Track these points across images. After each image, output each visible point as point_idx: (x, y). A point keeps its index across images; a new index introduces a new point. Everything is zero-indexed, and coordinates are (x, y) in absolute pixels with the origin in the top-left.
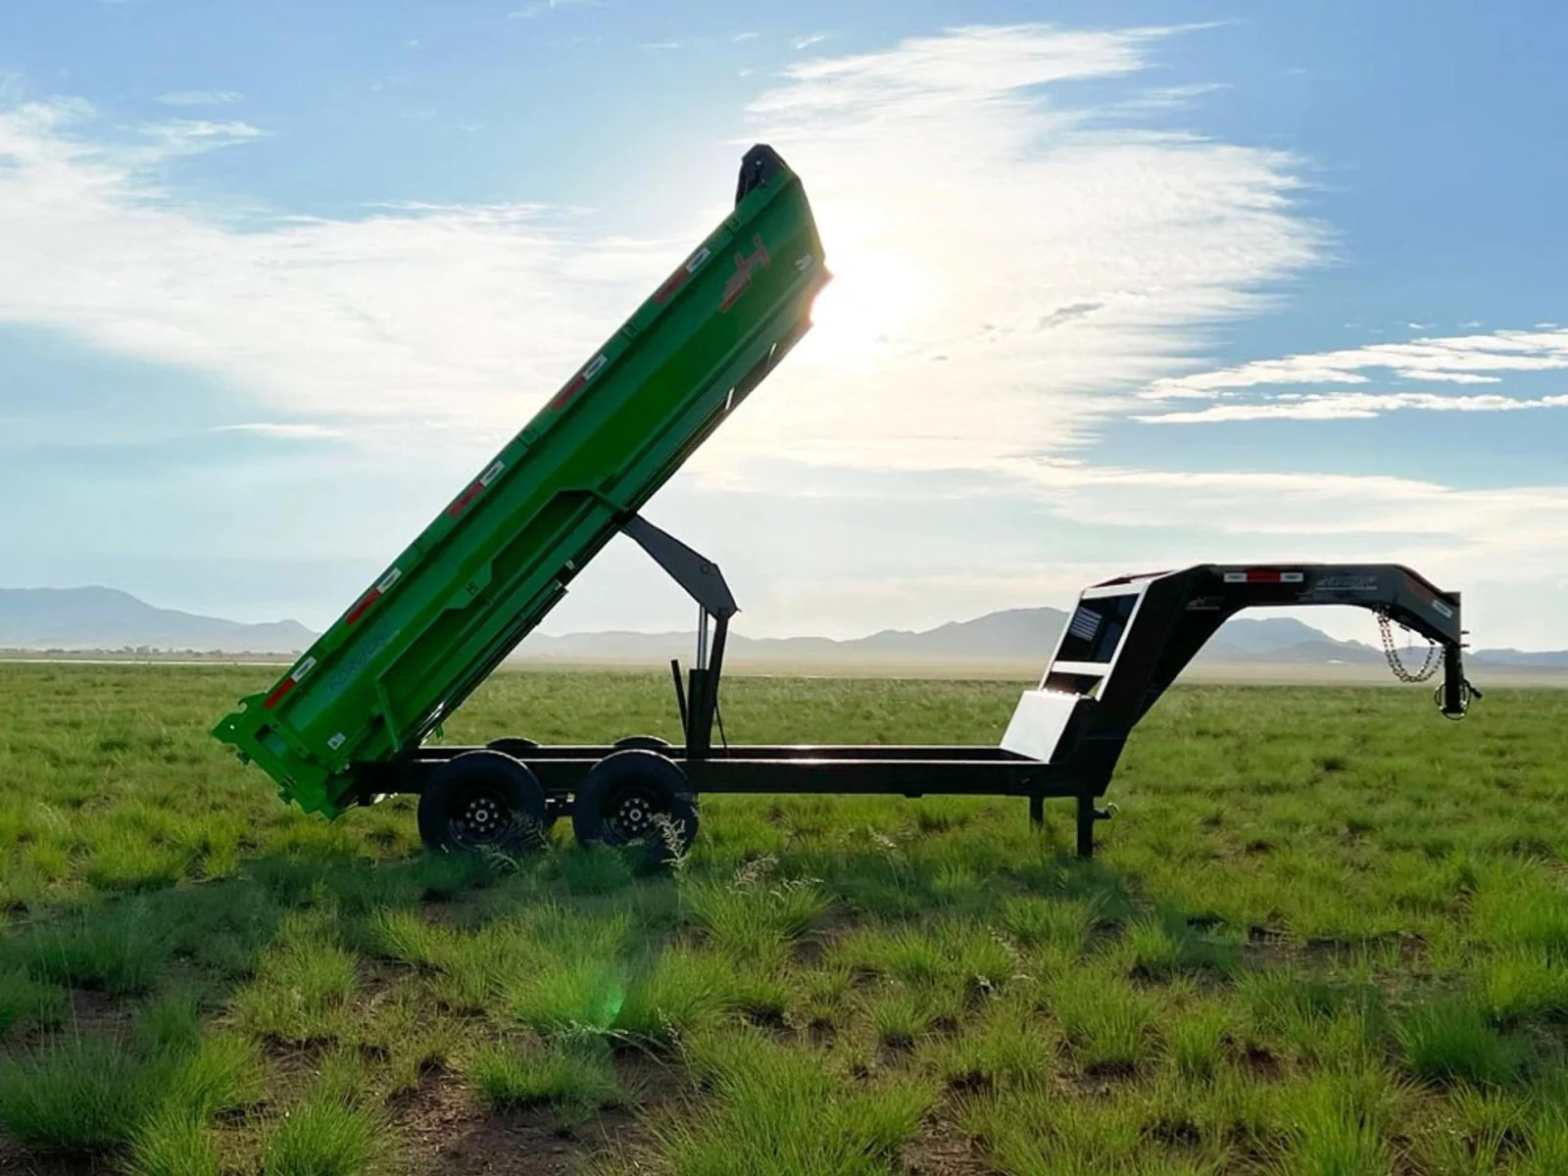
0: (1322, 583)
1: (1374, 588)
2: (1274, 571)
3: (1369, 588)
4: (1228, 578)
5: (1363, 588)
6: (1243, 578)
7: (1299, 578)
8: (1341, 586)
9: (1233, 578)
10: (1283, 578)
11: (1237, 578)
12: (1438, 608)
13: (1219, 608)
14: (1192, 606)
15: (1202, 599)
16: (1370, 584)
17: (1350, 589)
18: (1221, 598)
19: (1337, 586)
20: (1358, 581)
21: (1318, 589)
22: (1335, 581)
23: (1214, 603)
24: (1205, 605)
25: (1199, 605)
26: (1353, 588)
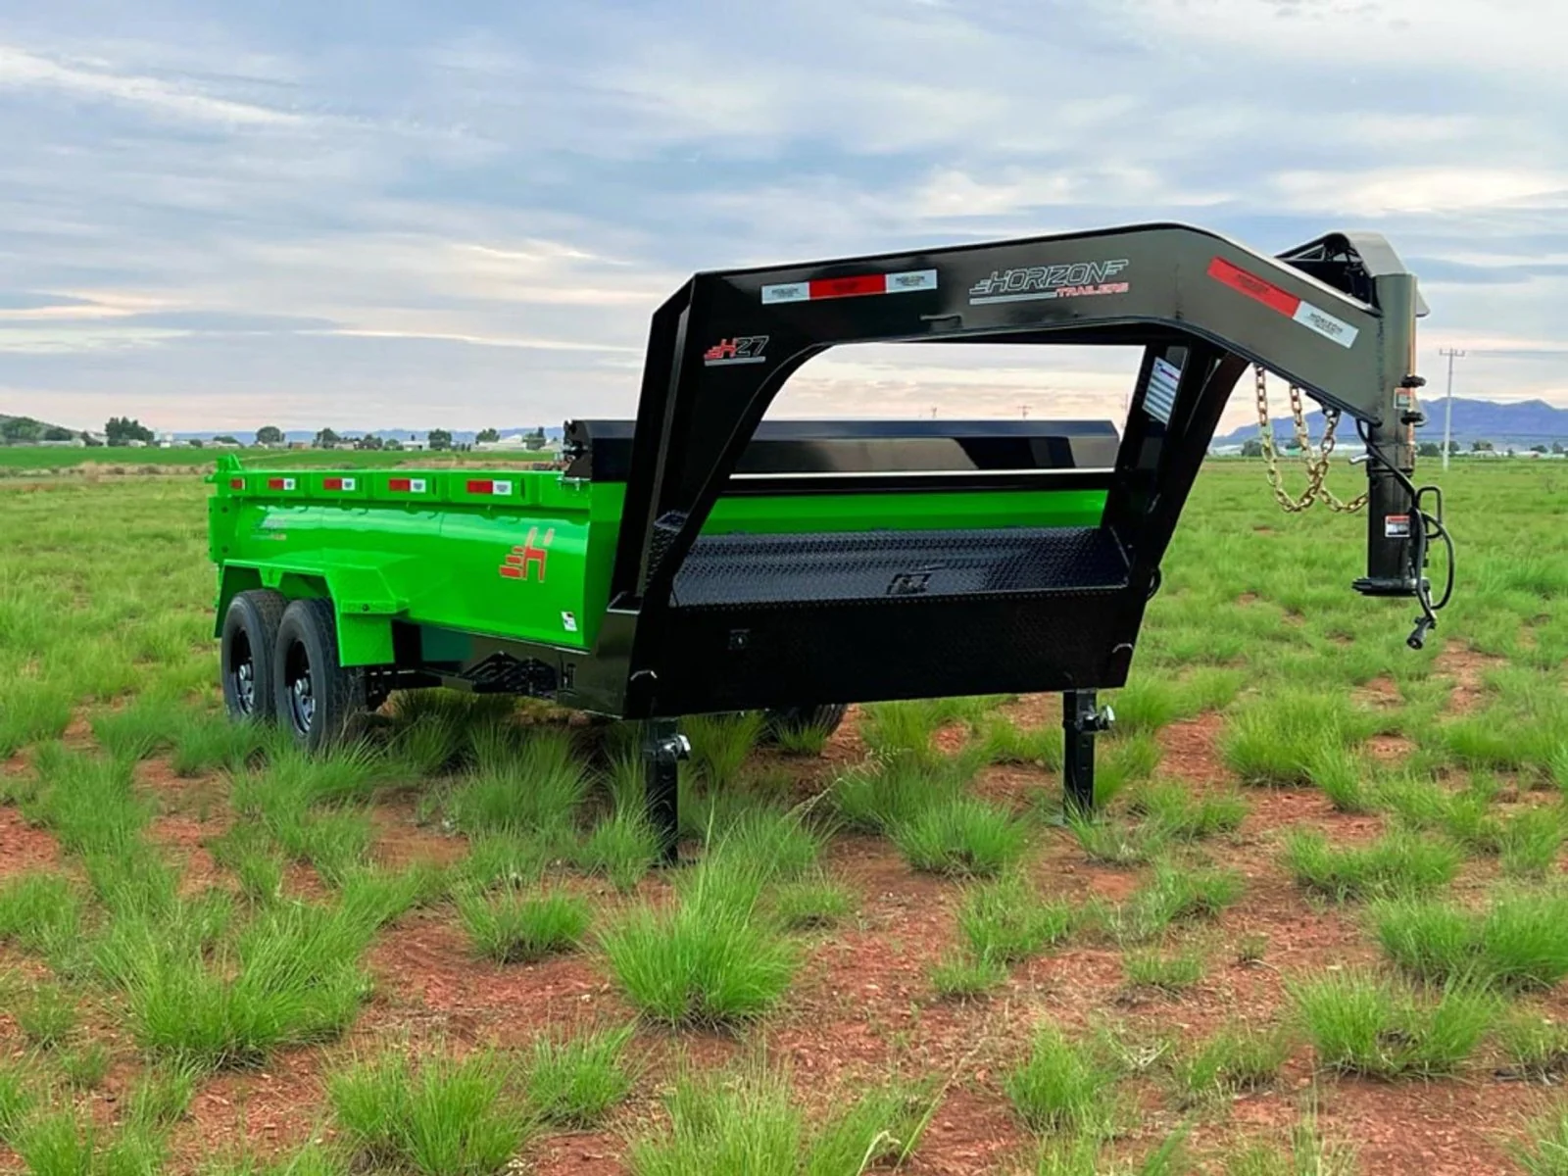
0: (986, 285)
1: (1124, 287)
2: (867, 269)
3: (1105, 289)
4: (769, 296)
5: (1090, 290)
6: (802, 293)
7: (929, 280)
8: (1032, 290)
9: (782, 293)
10: (893, 284)
11: (790, 293)
12: (1311, 325)
13: (763, 359)
14: (714, 358)
15: (729, 342)
16: (1109, 280)
17: (1054, 295)
18: (765, 339)
19: (1022, 292)
20: (1078, 274)
21: (973, 301)
22: (1017, 280)
23: (752, 348)
24: (737, 355)
25: (727, 355)
26: (1061, 291)
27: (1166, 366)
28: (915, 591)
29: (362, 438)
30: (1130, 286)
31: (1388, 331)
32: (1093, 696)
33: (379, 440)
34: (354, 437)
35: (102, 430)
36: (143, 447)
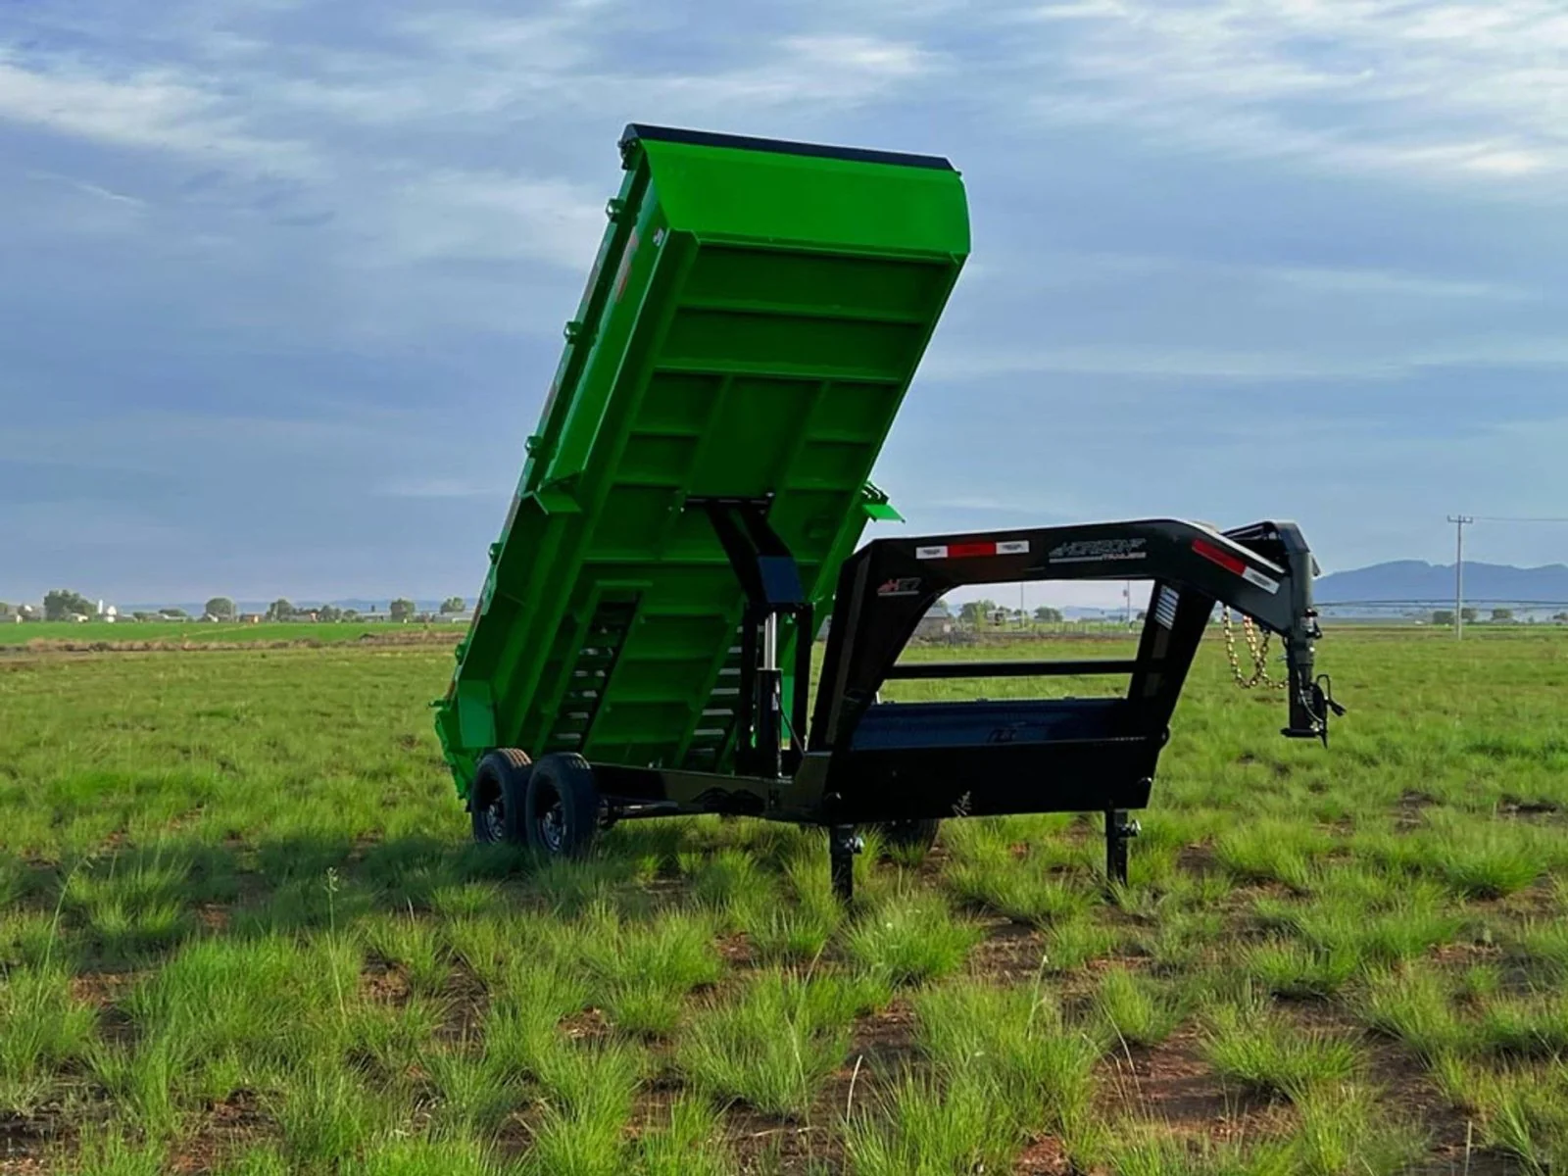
0: (1059, 551)
1: (1143, 555)
3: (1132, 556)
4: (922, 554)
5: (1122, 556)
6: (943, 552)
7: (1024, 548)
8: (1088, 554)
9: (929, 552)
10: (1001, 548)
11: (935, 552)
12: (1252, 580)
13: (916, 592)
14: (885, 591)
15: (894, 582)
16: (1134, 550)
17: (1100, 558)
18: (917, 580)
19: (1081, 556)
20: (1115, 547)
21: (1052, 561)
22: (1078, 549)
23: (909, 587)
24: (900, 590)
25: (893, 590)
26: (1105, 556)
27: (1169, 591)
28: (1007, 740)
29: (319, 609)
30: (1148, 555)
31: (1296, 585)
32: (1125, 815)
33: (337, 611)
34: (311, 608)
35: (41, 604)
36: (84, 621)
